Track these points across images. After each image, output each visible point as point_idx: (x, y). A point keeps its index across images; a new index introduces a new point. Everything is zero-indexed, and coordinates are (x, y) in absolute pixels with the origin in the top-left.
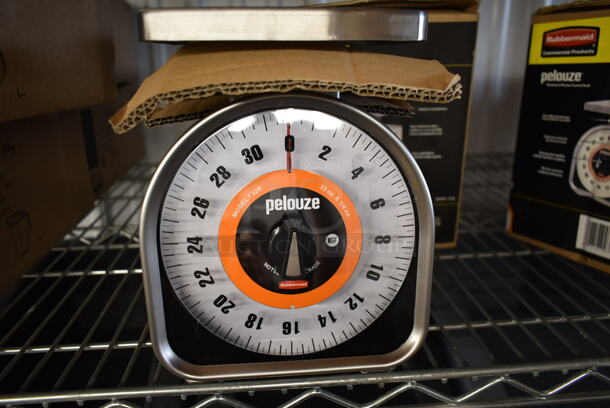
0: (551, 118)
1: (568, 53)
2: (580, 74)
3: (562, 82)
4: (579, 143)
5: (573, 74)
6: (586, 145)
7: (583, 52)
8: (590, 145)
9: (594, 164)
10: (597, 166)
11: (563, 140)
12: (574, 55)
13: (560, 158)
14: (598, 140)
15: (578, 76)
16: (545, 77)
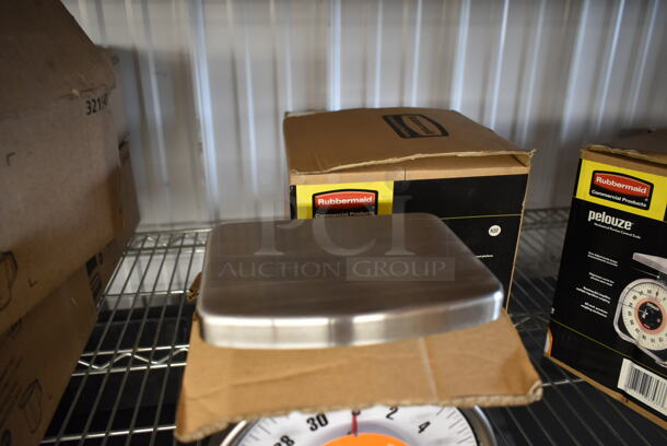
0: (598, 257)
1: (619, 199)
2: (630, 224)
3: (610, 225)
4: (626, 290)
5: (623, 221)
6: (633, 294)
7: (634, 202)
8: (637, 295)
9: (640, 314)
10: (644, 316)
11: (610, 283)
12: (624, 203)
13: (605, 298)
14: (646, 292)
15: (628, 225)
16: (593, 216)
